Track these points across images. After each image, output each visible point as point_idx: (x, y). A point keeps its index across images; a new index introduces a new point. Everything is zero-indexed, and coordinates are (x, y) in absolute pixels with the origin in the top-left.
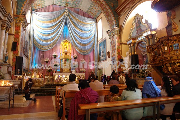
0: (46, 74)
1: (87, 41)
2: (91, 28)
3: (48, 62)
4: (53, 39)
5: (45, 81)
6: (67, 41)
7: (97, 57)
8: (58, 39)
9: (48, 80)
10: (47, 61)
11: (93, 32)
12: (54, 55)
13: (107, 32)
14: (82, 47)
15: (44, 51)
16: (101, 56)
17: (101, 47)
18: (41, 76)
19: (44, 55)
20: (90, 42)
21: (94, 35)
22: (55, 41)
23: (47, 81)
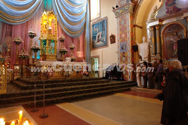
0: (17, 63)
1: (78, 19)
2: (82, 2)
3: (19, 44)
4: (29, 8)
5: (15, 74)
6: (52, 13)
7: (89, 42)
8: (36, 8)
9: (20, 71)
10: (19, 41)
11: (84, 8)
12: (31, 33)
13: (114, 8)
14: (70, 26)
15: (12, 25)
16: (96, 41)
17: (98, 29)
18: (8, 66)
19: (11, 32)
20: (80, 21)
21: (85, 11)
22: (31, 10)
23: (18, 74)
